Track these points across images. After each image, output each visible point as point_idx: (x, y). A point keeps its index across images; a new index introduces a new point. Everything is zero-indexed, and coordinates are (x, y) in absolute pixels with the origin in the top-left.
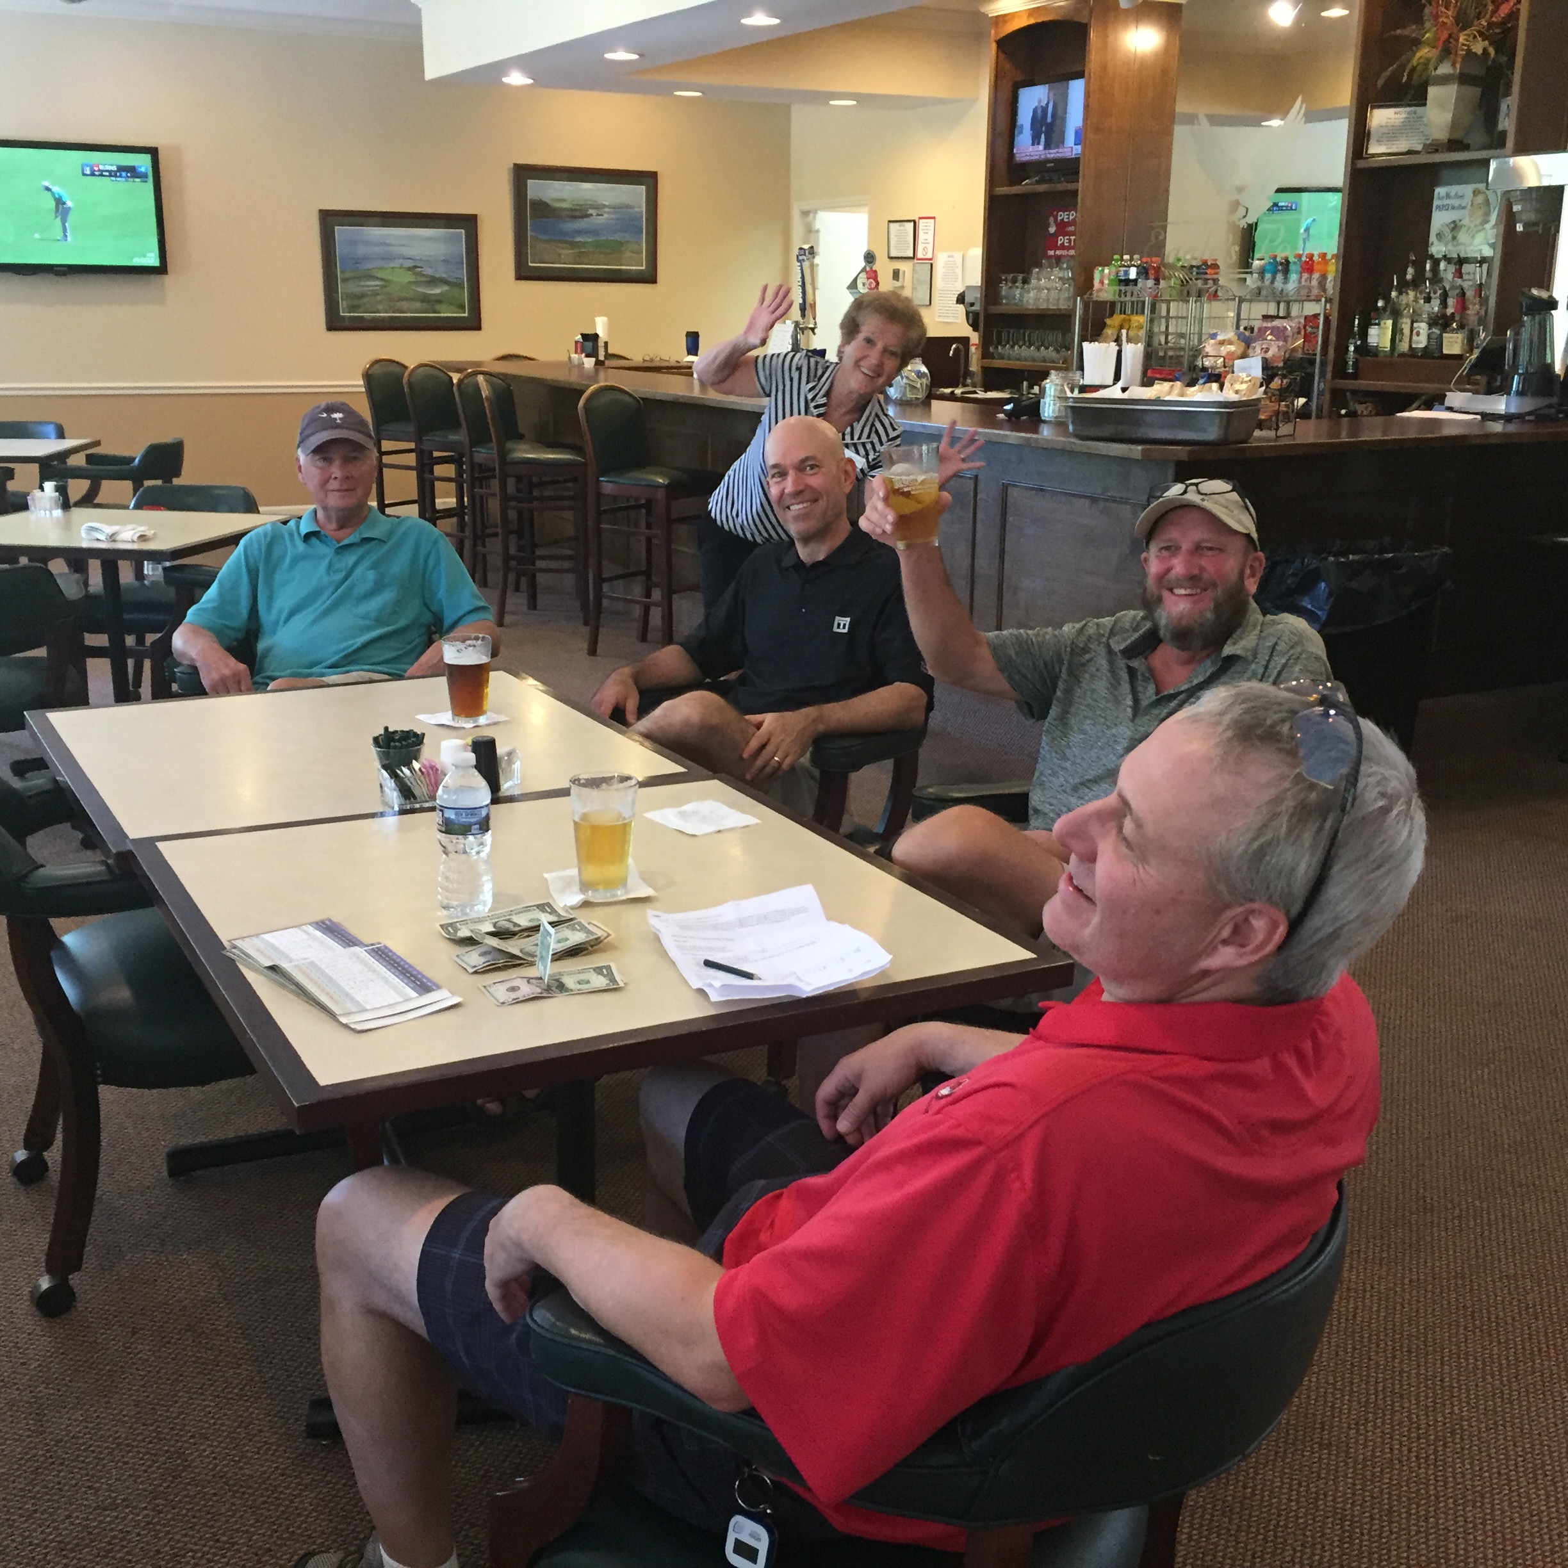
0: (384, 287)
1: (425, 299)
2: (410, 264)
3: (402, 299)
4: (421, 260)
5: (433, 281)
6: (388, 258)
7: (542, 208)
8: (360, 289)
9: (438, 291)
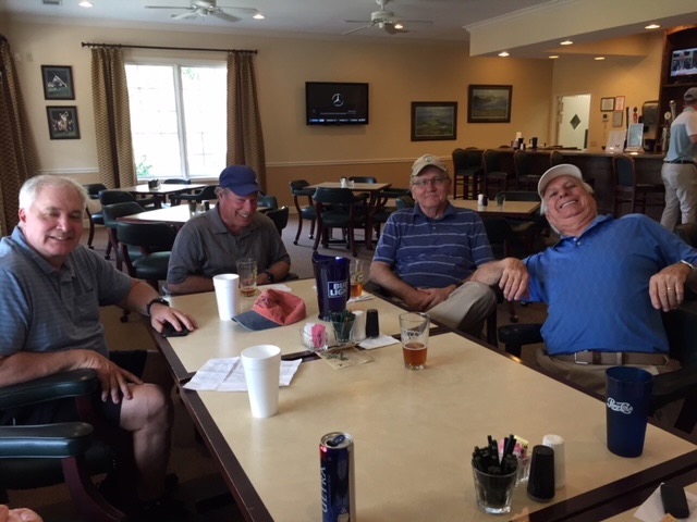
0: (429, 126)
1: (441, 130)
2: (437, 118)
3: (434, 130)
4: (440, 117)
5: (443, 124)
6: (431, 117)
7: (477, 99)
8: (422, 128)
9: (444, 127)
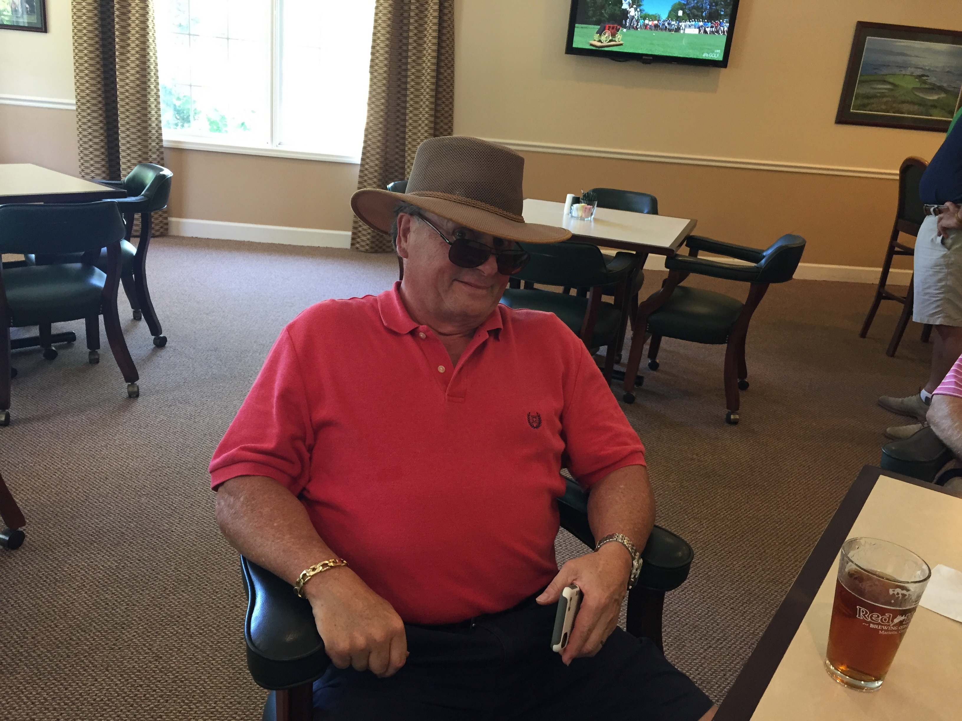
0: (892, 90)
1: (922, 103)
2: (919, 72)
3: (903, 102)
4: (929, 70)
5: (935, 88)
6: (903, 66)
8: (872, 91)
9: (935, 97)
